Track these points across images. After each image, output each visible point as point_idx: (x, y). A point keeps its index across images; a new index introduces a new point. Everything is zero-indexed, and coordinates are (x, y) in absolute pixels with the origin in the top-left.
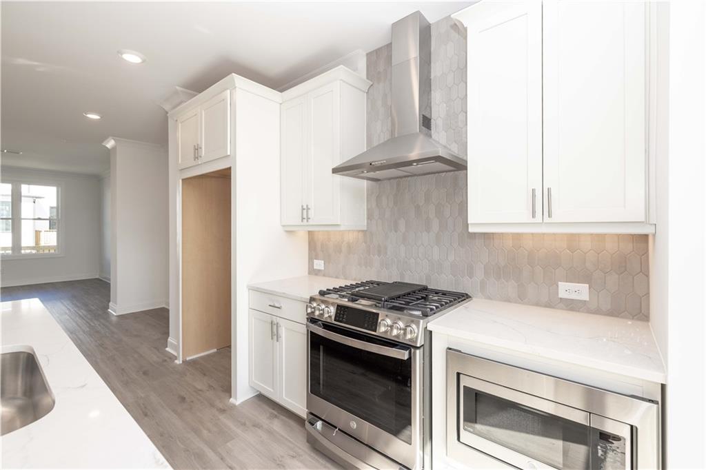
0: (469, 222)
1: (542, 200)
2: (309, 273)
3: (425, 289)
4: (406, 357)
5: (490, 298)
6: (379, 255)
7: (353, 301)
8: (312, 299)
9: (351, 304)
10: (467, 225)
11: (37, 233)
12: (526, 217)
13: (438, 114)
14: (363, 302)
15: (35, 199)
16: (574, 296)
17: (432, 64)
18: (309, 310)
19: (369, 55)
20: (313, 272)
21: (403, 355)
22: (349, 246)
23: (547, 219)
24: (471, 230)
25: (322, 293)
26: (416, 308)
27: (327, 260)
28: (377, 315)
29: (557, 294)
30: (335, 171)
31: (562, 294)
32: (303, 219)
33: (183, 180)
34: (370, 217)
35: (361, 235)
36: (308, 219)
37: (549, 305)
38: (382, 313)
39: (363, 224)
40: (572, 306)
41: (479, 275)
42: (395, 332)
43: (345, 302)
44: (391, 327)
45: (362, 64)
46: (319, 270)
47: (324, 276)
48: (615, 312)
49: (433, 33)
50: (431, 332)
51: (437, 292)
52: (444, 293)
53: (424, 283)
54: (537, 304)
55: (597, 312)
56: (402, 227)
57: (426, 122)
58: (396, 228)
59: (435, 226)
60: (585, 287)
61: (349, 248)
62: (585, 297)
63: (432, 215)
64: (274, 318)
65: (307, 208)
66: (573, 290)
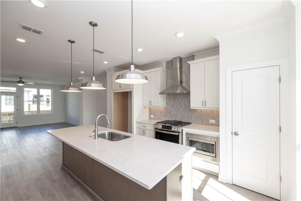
0: (191, 106)
1: (204, 103)
3: (181, 122)
4: (178, 134)
5: (195, 124)
6: (169, 114)
7: (165, 124)
8: (155, 124)
9: (165, 125)
10: (190, 108)
11: (29, 105)
12: (201, 106)
13: (184, 80)
14: (168, 124)
15: (28, 92)
16: (212, 123)
17: (183, 68)
18: (155, 127)
19: (166, 62)
20: (150, 118)
21: (177, 134)
23: (205, 107)
24: (191, 108)
25: (157, 123)
26: (179, 125)
27: (155, 115)
28: (171, 127)
29: (209, 122)
30: (160, 94)
31: (210, 122)
32: (150, 104)
33: (114, 93)
34: (167, 104)
35: (164, 108)
36: (151, 104)
37: (208, 125)
38: (173, 126)
39: (165, 106)
40: (212, 125)
41: (193, 118)
42: (176, 130)
43: (163, 124)
44: (175, 129)
45: (165, 64)
46: (152, 118)
47: (154, 119)
49: (183, 60)
50: (183, 130)
51: (184, 122)
52: (185, 123)
53: (181, 120)
54: (205, 125)
55: (217, 126)
56: (175, 107)
57: (181, 82)
58: (174, 107)
59: (183, 107)
60: (215, 120)
61: (161, 112)
62: (214, 123)
63: (183, 104)
64: (144, 130)
65: (151, 102)
66: (212, 121)
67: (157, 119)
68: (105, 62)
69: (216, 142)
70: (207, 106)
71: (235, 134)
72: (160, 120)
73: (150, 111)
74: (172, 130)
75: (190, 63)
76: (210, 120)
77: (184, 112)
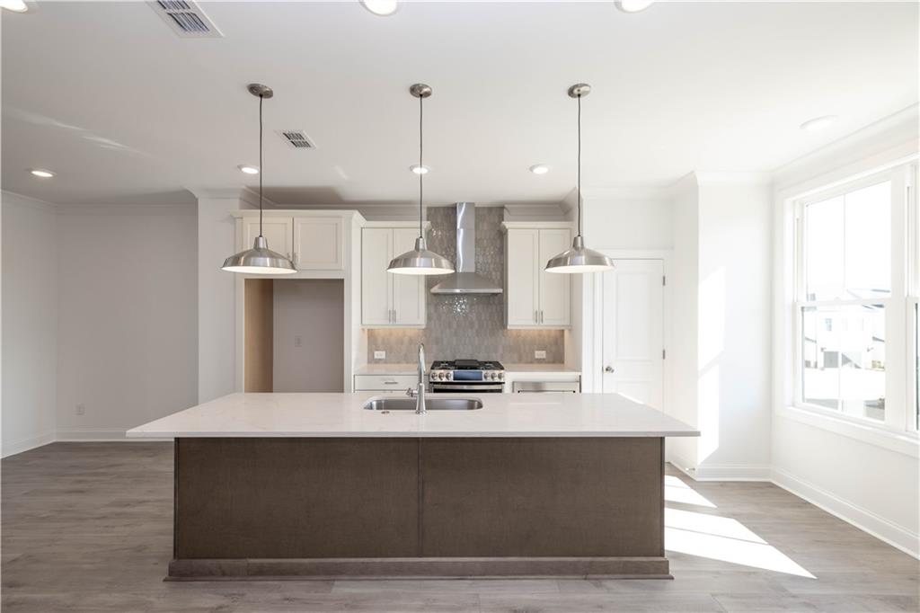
0: (509, 323)
1: (539, 316)
2: (369, 362)
4: (500, 388)
6: (437, 345)
12: (532, 323)
16: (541, 357)
19: (428, 208)
21: (498, 387)
22: (410, 338)
23: (542, 324)
27: (389, 350)
28: (481, 372)
29: (534, 356)
31: (536, 357)
32: (390, 320)
33: (246, 280)
36: (394, 320)
37: (531, 363)
38: (484, 371)
39: (423, 324)
40: (540, 361)
41: (501, 351)
45: (424, 213)
46: (380, 360)
48: (554, 362)
54: (526, 362)
55: (549, 363)
59: (477, 326)
60: (544, 352)
62: (544, 357)
63: (474, 318)
65: (394, 312)
66: (540, 354)
67: (398, 363)
68: (246, 170)
70: (545, 323)
71: (607, 370)
72: (407, 363)
73: (373, 339)
74: (484, 380)
75: (507, 227)
76: (537, 352)
77: (476, 338)
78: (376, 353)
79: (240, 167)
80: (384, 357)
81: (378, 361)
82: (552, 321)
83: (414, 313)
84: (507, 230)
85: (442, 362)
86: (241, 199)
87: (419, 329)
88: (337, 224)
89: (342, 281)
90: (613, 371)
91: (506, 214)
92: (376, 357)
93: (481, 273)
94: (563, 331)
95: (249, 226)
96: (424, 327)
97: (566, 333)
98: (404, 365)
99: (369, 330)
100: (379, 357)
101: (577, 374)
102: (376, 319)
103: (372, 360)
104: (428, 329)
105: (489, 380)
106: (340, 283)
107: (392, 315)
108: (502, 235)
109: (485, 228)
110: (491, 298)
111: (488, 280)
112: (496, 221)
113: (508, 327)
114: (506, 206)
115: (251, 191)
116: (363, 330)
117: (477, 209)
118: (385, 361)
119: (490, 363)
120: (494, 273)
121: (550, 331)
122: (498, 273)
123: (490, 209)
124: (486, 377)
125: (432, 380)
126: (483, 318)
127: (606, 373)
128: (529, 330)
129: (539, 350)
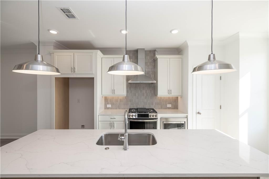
0: (158, 94)
1: (170, 92)
2: (105, 109)
4: (156, 121)
6: (130, 102)
12: (167, 94)
16: (169, 107)
22: (120, 100)
23: (171, 94)
27: (112, 104)
29: (167, 106)
31: (168, 107)
32: (113, 93)
37: (166, 109)
40: (169, 108)
41: (154, 104)
46: (109, 108)
48: (174, 109)
54: (164, 109)
55: (172, 109)
56: (137, 95)
58: (135, 95)
59: (145, 95)
60: (171, 105)
61: (121, 100)
62: (171, 107)
63: (144, 92)
64: (111, 122)
65: (114, 90)
66: (169, 106)
67: (116, 109)
68: (52, 32)
69: (185, 122)
71: (198, 113)
72: (119, 109)
73: (106, 100)
74: (149, 118)
75: (158, 57)
76: (168, 105)
77: (145, 100)
78: (108, 105)
79: (49, 30)
80: (110, 107)
81: (108, 108)
82: (175, 94)
83: (122, 91)
84: (157, 59)
85: (133, 109)
86: (54, 46)
87: (124, 97)
88: (91, 56)
89: (93, 78)
90: (201, 114)
91: (156, 53)
92: (107, 107)
93: (147, 75)
94: (178, 97)
95: (56, 56)
96: (125, 96)
97: (179, 98)
98: (118, 110)
99: (105, 97)
100: (109, 107)
101: (185, 115)
102: (107, 93)
103: (106, 108)
104: (127, 97)
105: (152, 117)
106: (93, 79)
107: (113, 91)
108: (155, 61)
109: (149, 58)
110: (151, 84)
111: (150, 78)
112: (153, 56)
113: (158, 96)
114: (156, 50)
115: (57, 42)
116: (102, 97)
117: (146, 51)
118: (111, 108)
119: (151, 109)
120: (152, 75)
121: (173, 97)
122: (153, 75)
123: (150, 51)
124: (150, 116)
125: (129, 118)
126: (148, 92)
127: (198, 115)
128: (165, 97)
129: (168, 104)
